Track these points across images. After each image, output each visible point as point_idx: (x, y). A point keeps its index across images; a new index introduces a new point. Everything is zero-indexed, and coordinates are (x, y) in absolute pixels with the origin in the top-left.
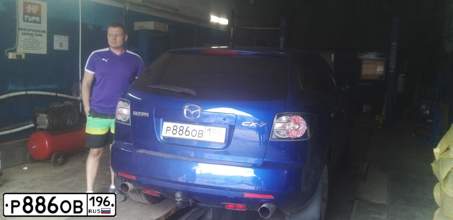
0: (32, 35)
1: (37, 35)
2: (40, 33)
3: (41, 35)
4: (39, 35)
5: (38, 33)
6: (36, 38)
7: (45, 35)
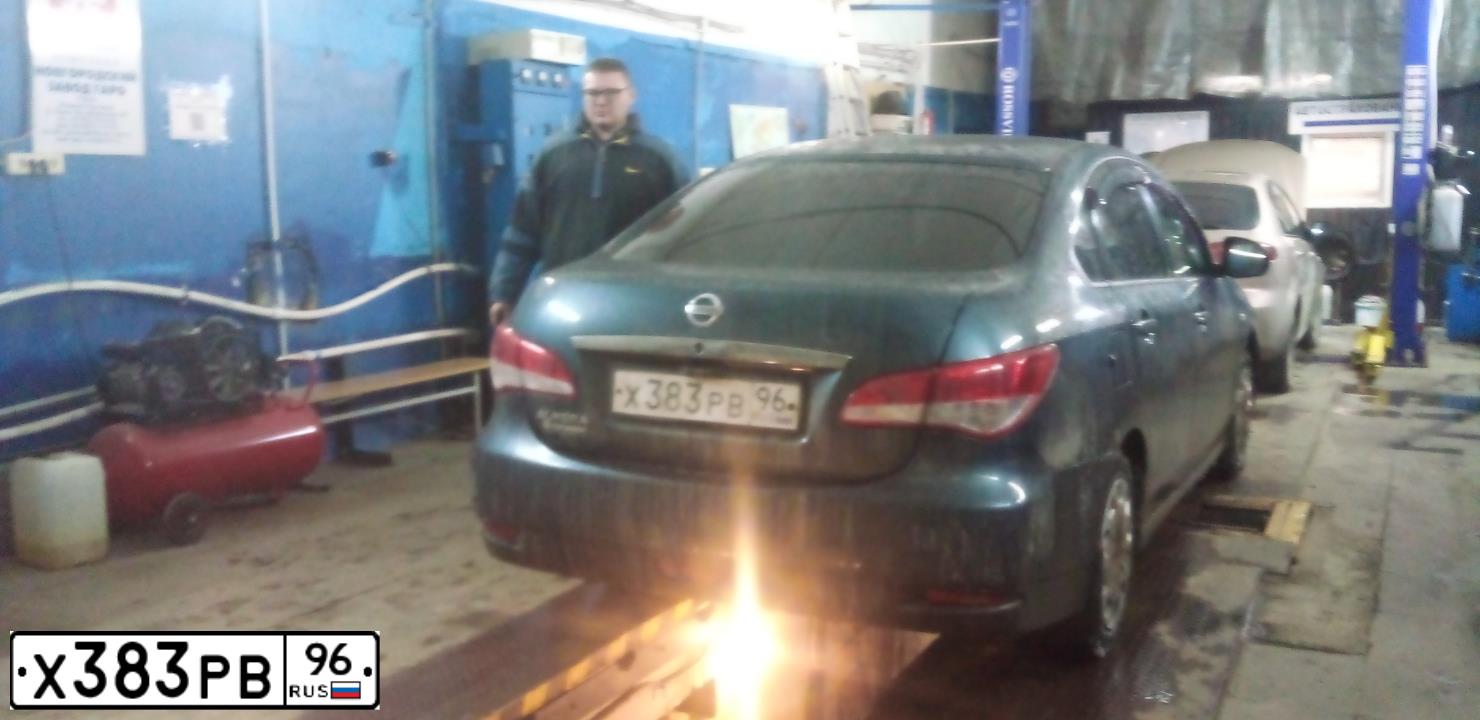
0: (85, 90)
1: (105, 91)
2: (118, 83)
3: (121, 91)
4: (112, 90)
5: (108, 83)
6: (103, 100)
7: (134, 92)
